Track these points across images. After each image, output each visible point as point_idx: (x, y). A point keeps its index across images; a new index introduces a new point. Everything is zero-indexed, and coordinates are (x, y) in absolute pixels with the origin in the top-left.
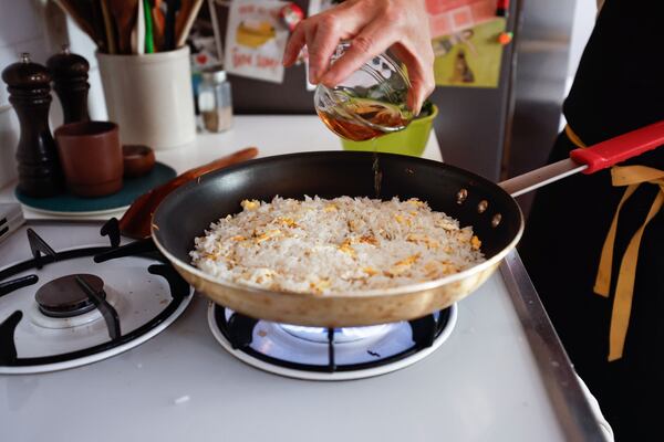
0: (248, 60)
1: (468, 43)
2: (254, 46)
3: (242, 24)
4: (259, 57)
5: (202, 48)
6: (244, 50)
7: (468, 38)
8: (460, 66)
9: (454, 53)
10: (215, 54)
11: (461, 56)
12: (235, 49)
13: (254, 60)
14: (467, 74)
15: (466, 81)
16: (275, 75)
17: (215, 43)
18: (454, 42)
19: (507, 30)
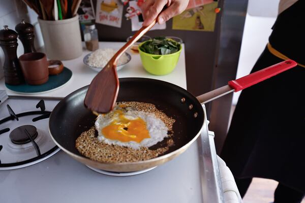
0: (106, 17)
1: (201, 12)
2: (109, 11)
3: (103, 2)
4: (110, 16)
5: (86, 12)
6: (104, 13)
7: (201, 10)
8: (198, 22)
9: (195, 16)
10: (92, 15)
11: (198, 18)
12: (100, 13)
13: (109, 18)
14: (201, 25)
15: (200, 28)
16: (118, 24)
17: (92, 10)
18: (195, 11)
19: (218, 7)
